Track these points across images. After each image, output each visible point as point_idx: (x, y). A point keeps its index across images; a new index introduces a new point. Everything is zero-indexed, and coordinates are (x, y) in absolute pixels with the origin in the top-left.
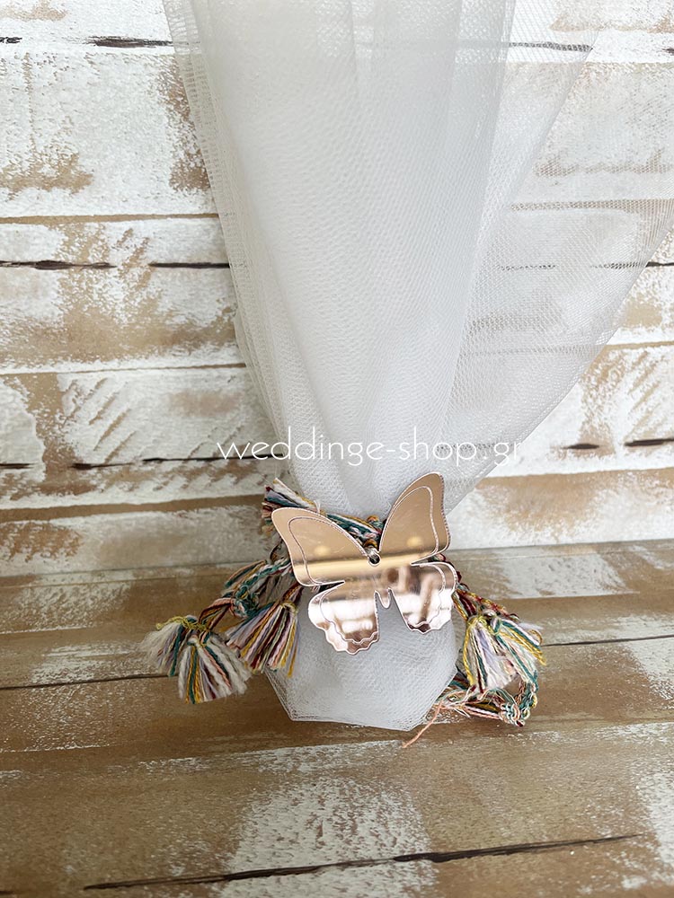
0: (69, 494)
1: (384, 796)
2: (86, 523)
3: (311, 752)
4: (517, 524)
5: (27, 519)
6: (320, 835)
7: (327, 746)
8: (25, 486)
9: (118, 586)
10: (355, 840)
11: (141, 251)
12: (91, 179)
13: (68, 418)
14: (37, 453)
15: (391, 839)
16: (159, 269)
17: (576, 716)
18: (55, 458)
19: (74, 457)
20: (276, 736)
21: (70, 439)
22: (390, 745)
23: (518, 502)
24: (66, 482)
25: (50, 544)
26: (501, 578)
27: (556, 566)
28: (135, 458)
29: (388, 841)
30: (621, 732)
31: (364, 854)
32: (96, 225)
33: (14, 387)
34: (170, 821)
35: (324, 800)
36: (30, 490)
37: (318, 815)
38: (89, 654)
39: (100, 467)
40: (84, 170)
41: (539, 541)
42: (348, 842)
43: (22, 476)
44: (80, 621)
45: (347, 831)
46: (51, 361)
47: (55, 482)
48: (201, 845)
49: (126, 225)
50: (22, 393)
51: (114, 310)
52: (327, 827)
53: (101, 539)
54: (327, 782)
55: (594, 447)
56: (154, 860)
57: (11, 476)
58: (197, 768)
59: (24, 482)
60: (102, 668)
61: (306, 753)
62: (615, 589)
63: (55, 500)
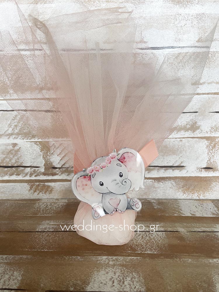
0: (50, 176)
1: (134, 273)
2: (55, 184)
3: (114, 258)
4: (186, 192)
5: (38, 182)
6: (113, 283)
7: (119, 257)
8: (38, 173)
9: (63, 203)
10: (123, 286)
13: (51, 154)
14: (42, 164)
15: (134, 286)
17: (197, 255)
18: (47, 165)
19: (52, 165)
20: (104, 253)
21: (52, 160)
22: (137, 259)
23: (186, 185)
24: (50, 172)
25: (45, 190)
26: (179, 209)
27: (198, 206)
28: (69, 166)
29: (133, 287)
30: (211, 261)
31: (126, 290)
33: (37, 145)
34: (71, 274)
35: (116, 273)
36: (40, 174)
37: (113, 277)
38: (53, 223)
39: (60, 168)
41: (193, 197)
42: (121, 286)
43: (38, 170)
44: (51, 213)
45: (121, 283)
46: (47, 138)
47: (47, 172)
48: (79, 282)
50: (39, 147)
52: (116, 281)
53: (59, 189)
54: (117, 268)
55: (211, 168)
56: (65, 285)
57: (35, 170)
58: (80, 260)
59: (38, 172)
60: (56, 228)
61: (112, 259)
62: (216, 215)
63: (46, 177)
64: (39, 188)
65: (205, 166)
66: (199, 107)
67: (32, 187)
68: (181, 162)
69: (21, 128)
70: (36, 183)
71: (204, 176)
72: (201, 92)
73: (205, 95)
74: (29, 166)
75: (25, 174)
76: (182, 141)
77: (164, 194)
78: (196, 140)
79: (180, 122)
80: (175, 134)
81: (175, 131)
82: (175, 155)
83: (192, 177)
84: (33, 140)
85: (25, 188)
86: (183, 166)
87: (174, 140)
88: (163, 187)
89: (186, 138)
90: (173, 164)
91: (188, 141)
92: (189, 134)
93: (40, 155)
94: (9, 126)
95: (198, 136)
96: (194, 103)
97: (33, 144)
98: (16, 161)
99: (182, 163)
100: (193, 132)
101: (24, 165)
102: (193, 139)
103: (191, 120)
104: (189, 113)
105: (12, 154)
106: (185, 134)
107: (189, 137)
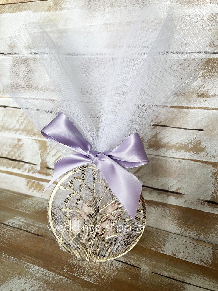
64: (34, 185)
65: (209, 199)
66: (206, 124)
67: (29, 183)
68: (179, 188)
69: (26, 125)
70: (32, 180)
71: (208, 212)
72: (209, 107)
73: (214, 110)
75: (24, 169)
77: (155, 221)
78: (199, 165)
79: (180, 140)
80: (173, 153)
81: (173, 149)
82: (172, 178)
83: (192, 209)
86: (181, 194)
87: (171, 160)
88: (154, 213)
89: (186, 159)
90: (169, 189)
91: (189, 164)
92: (191, 156)
93: (38, 154)
94: (17, 122)
95: (202, 160)
96: (199, 119)
100: (195, 154)
101: (24, 160)
102: (195, 162)
103: (194, 139)
104: (192, 130)
105: (16, 148)
106: (185, 154)
107: (190, 159)
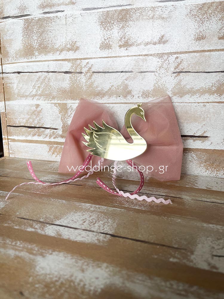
1: (109, 219)
3: (97, 206)
5: (57, 145)
6: (84, 223)
7: (102, 206)
8: (57, 135)
10: (93, 226)
11: (90, 68)
12: (79, 48)
13: (69, 116)
14: (60, 126)
16: (95, 73)
17: (191, 218)
18: (65, 128)
20: (90, 201)
21: (69, 122)
23: (210, 159)
25: (61, 153)
26: (195, 183)
27: (219, 183)
29: (102, 229)
30: (205, 225)
31: (92, 229)
32: (80, 61)
33: (56, 106)
34: (48, 211)
35: (91, 216)
36: (58, 136)
37: (87, 219)
38: (57, 177)
40: (77, 45)
42: (90, 226)
45: (92, 224)
46: (66, 100)
48: (52, 217)
49: (87, 61)
50: (58, 108)
51: (82, 85)
52: (87, 222)
54: (96, 213)
56: (38, 217)
57: (54, 132)
58: (64, 203)
61: (95, 206)
74: (48, 127)
76: (205, 106)
84: (53, 102)
85: (45, 149)
97: (53, 105)
98: (38, 122)
99: (205, 132)
